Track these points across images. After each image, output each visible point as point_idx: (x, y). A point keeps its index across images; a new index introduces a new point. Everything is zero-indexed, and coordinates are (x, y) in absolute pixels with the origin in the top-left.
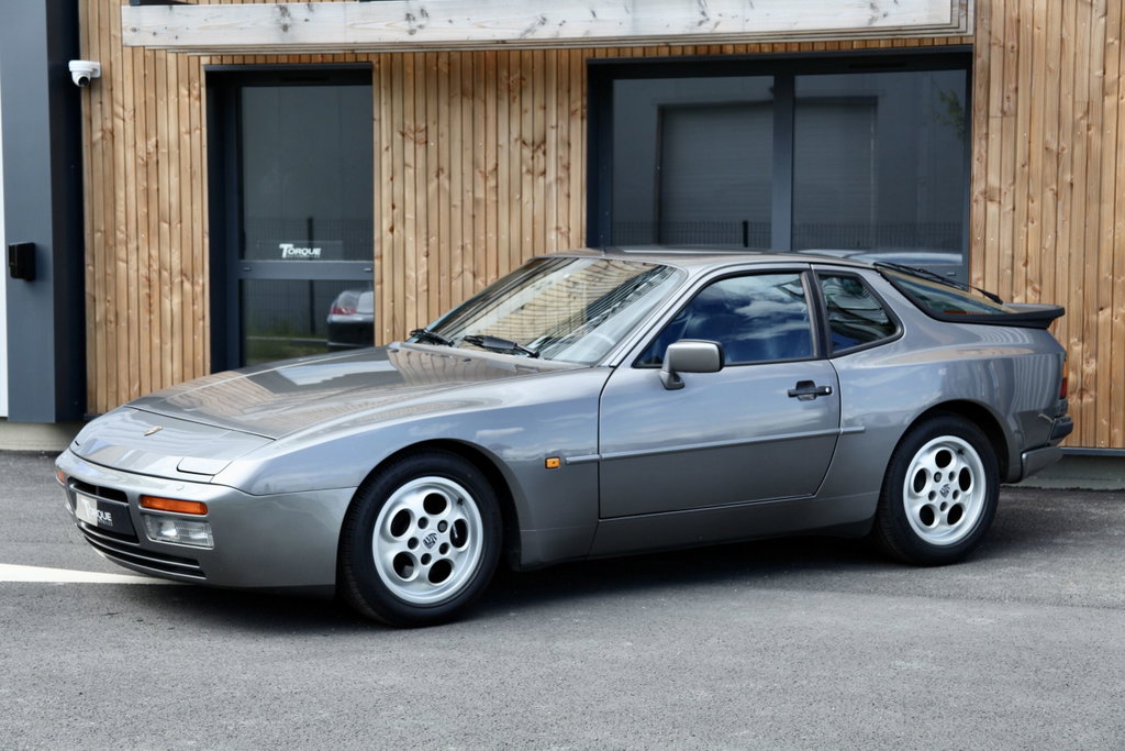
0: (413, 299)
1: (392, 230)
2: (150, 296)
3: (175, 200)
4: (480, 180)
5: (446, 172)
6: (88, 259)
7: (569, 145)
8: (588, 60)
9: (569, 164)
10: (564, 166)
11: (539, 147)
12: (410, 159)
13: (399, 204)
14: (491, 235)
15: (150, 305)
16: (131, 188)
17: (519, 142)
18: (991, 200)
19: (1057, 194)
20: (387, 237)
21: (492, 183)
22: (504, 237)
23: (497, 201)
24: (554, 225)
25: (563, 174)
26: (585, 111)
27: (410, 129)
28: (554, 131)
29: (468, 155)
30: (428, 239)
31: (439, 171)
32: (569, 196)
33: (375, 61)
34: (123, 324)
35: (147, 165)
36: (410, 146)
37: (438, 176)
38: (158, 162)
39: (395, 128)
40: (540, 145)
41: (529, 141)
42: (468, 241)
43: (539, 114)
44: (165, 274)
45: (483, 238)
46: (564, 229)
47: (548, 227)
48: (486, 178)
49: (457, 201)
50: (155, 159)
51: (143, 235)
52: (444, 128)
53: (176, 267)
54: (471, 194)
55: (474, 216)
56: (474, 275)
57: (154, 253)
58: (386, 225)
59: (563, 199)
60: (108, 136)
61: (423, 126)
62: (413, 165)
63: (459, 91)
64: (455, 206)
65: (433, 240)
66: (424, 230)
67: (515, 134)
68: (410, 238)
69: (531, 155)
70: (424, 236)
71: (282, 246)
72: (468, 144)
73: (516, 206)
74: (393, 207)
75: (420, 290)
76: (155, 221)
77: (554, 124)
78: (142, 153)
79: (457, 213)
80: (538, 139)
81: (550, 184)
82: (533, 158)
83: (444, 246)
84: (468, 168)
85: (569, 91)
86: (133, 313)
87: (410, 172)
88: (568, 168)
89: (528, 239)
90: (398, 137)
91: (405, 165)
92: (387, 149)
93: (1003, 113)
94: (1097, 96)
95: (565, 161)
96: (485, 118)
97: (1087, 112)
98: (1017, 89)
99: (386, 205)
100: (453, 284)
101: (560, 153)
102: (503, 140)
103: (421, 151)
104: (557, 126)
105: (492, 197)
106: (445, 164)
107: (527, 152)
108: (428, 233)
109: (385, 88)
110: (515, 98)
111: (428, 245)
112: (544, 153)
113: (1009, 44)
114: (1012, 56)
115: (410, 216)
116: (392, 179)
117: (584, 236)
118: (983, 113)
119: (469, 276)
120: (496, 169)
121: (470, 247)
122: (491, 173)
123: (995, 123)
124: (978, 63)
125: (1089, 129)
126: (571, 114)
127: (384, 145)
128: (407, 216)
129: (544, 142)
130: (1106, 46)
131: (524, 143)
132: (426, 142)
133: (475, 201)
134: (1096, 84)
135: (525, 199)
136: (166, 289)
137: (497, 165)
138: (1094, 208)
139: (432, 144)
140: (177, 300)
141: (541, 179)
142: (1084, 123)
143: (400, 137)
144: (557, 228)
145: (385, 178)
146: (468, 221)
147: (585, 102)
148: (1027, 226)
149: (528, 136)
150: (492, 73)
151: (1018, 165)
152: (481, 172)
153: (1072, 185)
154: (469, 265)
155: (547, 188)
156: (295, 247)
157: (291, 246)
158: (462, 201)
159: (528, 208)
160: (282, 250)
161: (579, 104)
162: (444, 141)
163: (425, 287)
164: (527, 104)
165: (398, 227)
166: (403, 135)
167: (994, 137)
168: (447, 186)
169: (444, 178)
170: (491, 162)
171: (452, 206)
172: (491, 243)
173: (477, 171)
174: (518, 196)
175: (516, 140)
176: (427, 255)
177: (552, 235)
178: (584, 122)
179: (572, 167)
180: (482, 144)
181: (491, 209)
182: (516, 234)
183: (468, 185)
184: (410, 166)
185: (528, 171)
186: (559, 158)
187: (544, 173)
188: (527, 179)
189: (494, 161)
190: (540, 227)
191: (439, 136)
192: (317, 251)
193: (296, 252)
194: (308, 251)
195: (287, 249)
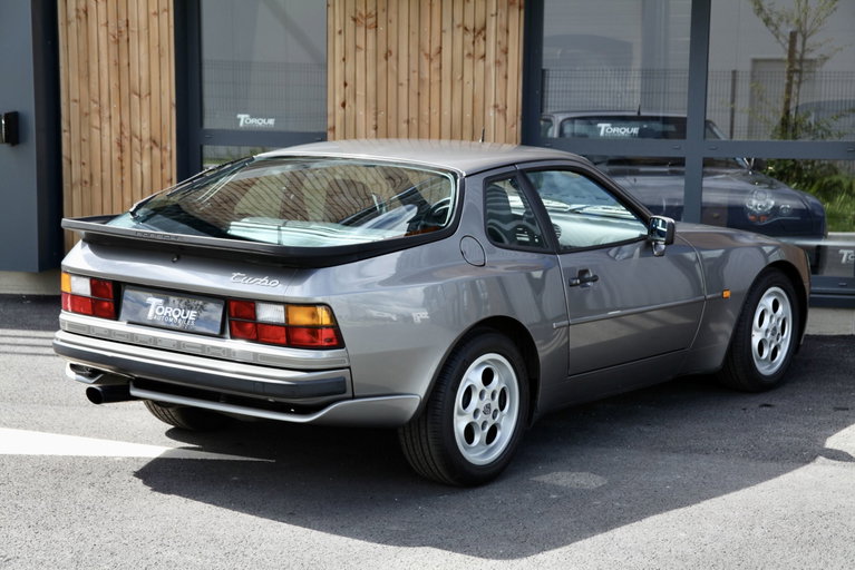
1: (344, 105)
2: (121, 160)
3: (144, 74)
4: (425, 62)
5: (394, 54)
6: (64, 126)
7: (508, 31)
9: (507, 49)
10: (502, 51)
11: (479, 33)
12: (361, 42)
13: (350, 82)
14: (435, 110)
15: (122, 168)
16: (104, 62)
17: (461, 29)
20: (339, 111)
21: (435, 64)
22: (446, 113)
23: (441, 81)
24: (492, 103)
25: (502, 58)
26: (522, 2)
27: (360, 15)
28: (494, 18)
29: (414, 39)
30: (376, 114)
31: (388, 54)
32: (506, 77)
34: (97, 184)
35: (118, 41)
36: (361, 30)
37: (386, 58)
38: (128, 40)
39: (347, 14)
40: (480, 32)
41: (470, 27)
42: (414, 114)
43: (481, 4)
44: (136, 141)
45: (427, 113)
46: (501, 107)
47: (487, 104)
48: (431, 60)
49: (404, 79)
50: (125, 37)
51: (115, 106)
52: (392, 15)
53: (146, 135)
54: (416, 74)
55: (419, 94)
57: (126, 121)
58: (338, 102)
59: (502, 80)
60: (82, 14)
61: (374, 13)
62: (363, 47)
64: (402, 84)
65: (382, 115)
66: (373, 106)
67: (458, 21)
68: (361, 113)
69: (472, 40)
70: (374, 111)
71: (239, 116)
72: (415, 28)
73: (458, 87)
74: (345, 85)
76: (127, 93)
77: (494, 12)
78: (112, 29)
79: (403, 91)
80: (478, 27)
81: (490, 68)
82: (474, 42)
83: (392, 121)
84: (414, 51)
86: (106, 175)
87: (361, 55)
88: (506, 52)
89: (468, 115)
90: (350, 23)
91: (356, 47)
92: (340, 32)
95: (503, 47)
99: (339, 83)
101: (499, 38)
102: (447, 25)
103: (371, 34)
104: (497, 14)
105: (435, 78)
106: (393, 48)
107: (469, 38)
108: (377, 108)
111: (376, 119)
112: (485, 39)
115: (360, 92)
116: (344, 59)
117: (520, 113)
120: (440, 50)
121: (415, 122)
122: (435, 55)
126: (511, 4)
127: (338, 29)
128: (358, 93)
129: (484, 28)
131: (466, 29)
132: (376, 27)
133: (420, 81)
135: (466, 80)
136: (137, 155)
137: (441, 48)
139: (381, 29)
140: (146, 164)
141: (481, 62)
143: (352, 22)
144: (496, 106)
145: (338, 58)
146: (414, 98)
149: (469, 24)
152: (426, 54)
155: (486, 70)
156: (252, 117)
157: (247, 116)
158: (409, 80)
159: (468, 88)
160: (239, 120)
162: (393, 27)
165: (350, 102)
166: (355, 20)
168: (395, 68)
169: (392, 60)
170: (435, 45)
171: (399, 84)
172: (435, 119)
173: (422, 54)
174: (459, 77)
175: (459, 26)
176: (376, 128)
177: (491, 113)
178: (522, 12)
179: (510, 51)
180: (427, 29)
181: (435, 88)
182: (457, 111)
183: (414, 66)
184: (360, 48)
185: (469, 55)
186: (498, 43)
187: (484, 57)
188: (468, 62)
189: (438, 45)
190: (479, 105)
191: (388, 21)
192: (271, 122)
193: (252, 121)
194: (264, 121)
195: (244, 119)
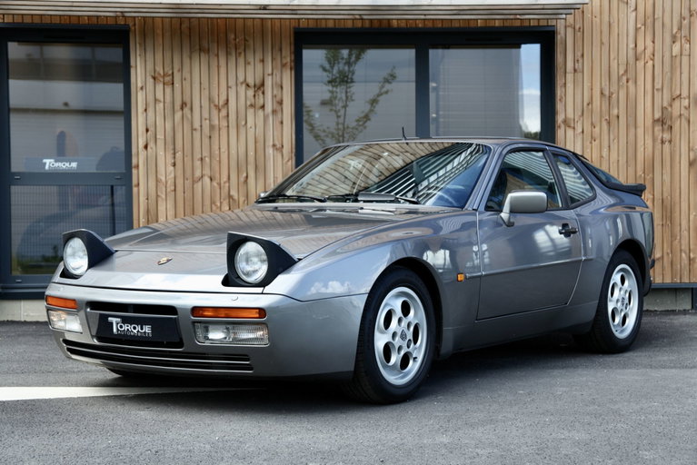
0: (164, 196)
1: (146, 147)
4: (215, 112)
5: (189, 106)
7: (282, 88)
8: (295, 28)
9: (282, 101)
10: (278, 102)
11: (259, 88)
12: (160, 95)
13: (152, 129)
14: (224, 149)
17: (244, 86)
18: (569, 127)
19: (609, 123)
20: (143, 152)
21: (224, 112)
22: (233, 151)
23: (228, 126)
24: (271, 143)
25: (278, 108)
26: (293, 64)
27: (159, 74)
28: (270, 77)
29: (205, 93)
30: (174, 154)
31: (183, 105)
32: (282, 123)
33: (131, 24)
36: (160, 87)
37: (182, 109)
39: (148, 74)
40: (260, 87)
41: (252, 83)
42: (206, 154)
43: (259, 66)
45: (217, 152)
46: (278, 146)
47: (267, 144)
48: (219, 110)
49: (197, 125)
52: (186, 74)
54: (208, 121)
55: (210, 137)
56: (211, 180)
58: (141, 144)
59: (278, 125)
61: (170, 72)
62: (162, 100)
63: (198, 47)
64: (195, 130)
65: (179, 155)
66: (171, 147)
67: (241, 79)
68: (161, 153)
69: (253, 94)
70: (172, 152)
71: (44, 161)
72: (205, 85)
73: (242, 131)
74: (147, 130)
75: (168, 190)
77: (270, 72)
79: (197, 134)
80: (258, 82)
81: (268, 116)
82: (254, 96)
83: (188, 160)
84: (206, 104)
85: (281, 50)
87: (160, 106)
88: (281, 103)
89: (251, 153)
90: (150, 81)
91: (156, 100)
92: (142, 88)
93: (575, 70)
94: (632, 60)
95: (278, 99)
96: (218, 67)
97: (626, 71)
98: (583, 55)
99: (142, 129)
100: (195, 186)
101: (275, 92)
102: (232, 82)
103: (168, 90)
104: (272, 74)
105: (224, 123)
106: (187, 100)
107: (251, 92)
108: (174, 149)
109: (140, 44)
110: (240, 53)
111: (175, 158)
112: (263, 93)
113: (577, 27)
114: (579, 34)
115: (160, 136)
116: (146, 110)
117: (294, 150)
118: (563, 70)
119: (207, 180)
120: (227, 102)
121: (208, 160)
122: (223, 106)
123: (570, 77)
124: (559, 38)
125: (627, 82)
126: (283, 66)
127: (139, 85)
128: (158, 137)
129: (263, 85)
130: (637, 30)
131: (248, 85)
132: (173, 84)
133: (212, 127)
134: (631, 53)
135: (249, 125)
137: (228, 100)
138: (632, 130)
139: (177, 85)
141: (260, 113)
142: (625, 78)
143: (152, 80)
144: (274, 145)
145: (141, 109)
146: (206, 141)
147: (293, 58)
148: (591, 143)
149: (250, 81)
150: (222, 35)
151: (585, 104)
152: (215, 106)
153: (618, 117)
154: (207, 171)
155: (266, 118)
156: (56, 162)
157: (52, 160)
158: (201, 126)
159: (251, 132)
160: (45, 163)
161: (288, 60)
162: (186, 84)
163: (173, 188)
164: (250, 59)
165: (151, 145)
166: (154, 78)
167: (570, 86)
168: (189, 116)
169: (187, 110)
170: (223, 98)
171: (193, 129)
172: (224, 157)
173: (212, 105)
174: (243, 123)
175: (242, 83)
176: (174, 165)
177: (270, 151)
178: (293, 72)
179: (284, 102)
180: (216, 85)
181: (224, 132)
182: (242, 150)
183: (206, 115)
184: (160, 101)
185: (251, 105)
186: (274, 96)
187: (263, 107)
188: (251, 111)
189: (225, 98)
190: (260, 145)
191: (182, 79)
192: (74, 165)
193: (57, 165)
194: (67, 164)
195: (49, 164)
